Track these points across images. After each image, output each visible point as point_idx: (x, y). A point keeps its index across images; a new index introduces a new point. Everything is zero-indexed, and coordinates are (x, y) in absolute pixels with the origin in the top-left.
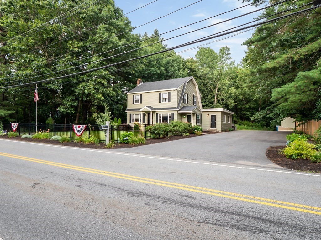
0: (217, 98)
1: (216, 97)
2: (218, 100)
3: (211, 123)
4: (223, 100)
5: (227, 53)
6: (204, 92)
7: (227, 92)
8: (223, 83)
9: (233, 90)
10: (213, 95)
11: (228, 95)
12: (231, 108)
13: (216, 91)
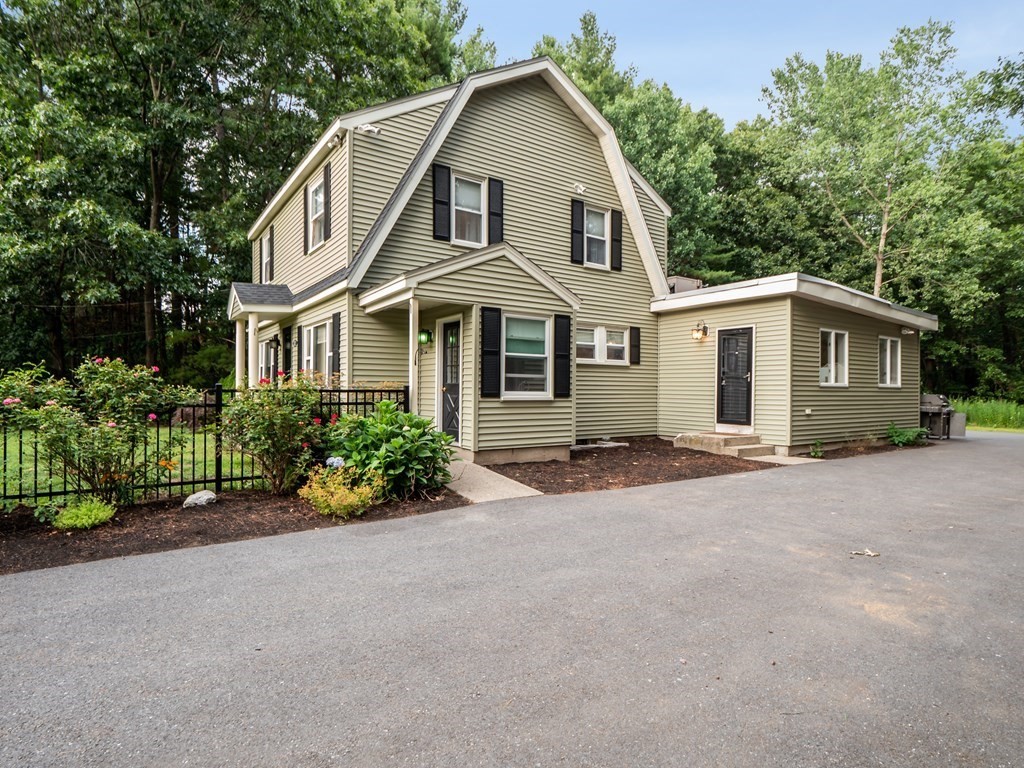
0: (885, 277)
1: (879, 273)
2: (891, 285)
3: (721, 389)
4: (916, 282)
5: (936, 49)
6: (812, 253)
7: (939, 243)
8: (916, 197)
9: (974, 228)
10: (862, 263)
11: (941, 255)
12: (969, 319)
13: (882, 242)
